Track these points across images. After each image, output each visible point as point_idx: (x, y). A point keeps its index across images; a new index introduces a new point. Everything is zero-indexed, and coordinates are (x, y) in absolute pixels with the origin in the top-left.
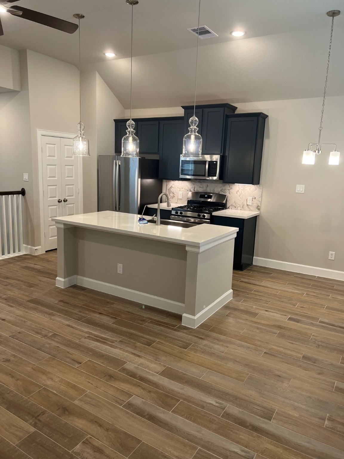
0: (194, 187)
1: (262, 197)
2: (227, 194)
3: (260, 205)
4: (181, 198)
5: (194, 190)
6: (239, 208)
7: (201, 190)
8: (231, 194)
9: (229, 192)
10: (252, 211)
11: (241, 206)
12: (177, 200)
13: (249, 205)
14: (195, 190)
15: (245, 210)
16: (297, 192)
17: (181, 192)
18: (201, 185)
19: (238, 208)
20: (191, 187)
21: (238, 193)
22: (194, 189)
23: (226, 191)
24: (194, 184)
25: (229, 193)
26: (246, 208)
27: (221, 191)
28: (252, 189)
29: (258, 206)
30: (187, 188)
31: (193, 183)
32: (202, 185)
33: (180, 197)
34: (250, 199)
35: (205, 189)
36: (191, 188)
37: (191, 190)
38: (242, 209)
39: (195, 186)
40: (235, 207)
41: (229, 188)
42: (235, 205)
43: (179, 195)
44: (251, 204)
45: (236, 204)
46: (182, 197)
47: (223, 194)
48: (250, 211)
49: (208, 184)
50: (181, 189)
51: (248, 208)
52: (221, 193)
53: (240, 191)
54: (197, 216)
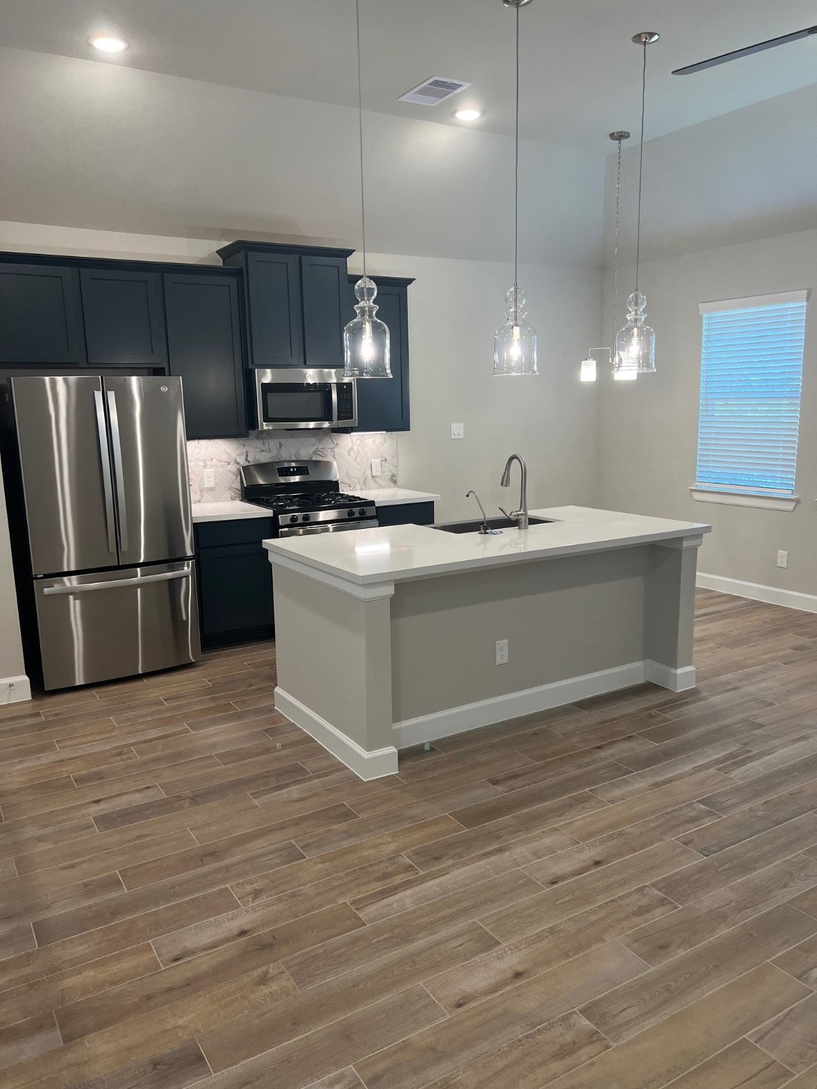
0: (244, 451)
1: (397, 454)
2: (329, 458)
3: (395, 472)
4: (212, 485)
5: (246, 460)
6: (358, 486)
7: (264, 458)
8: (337, 457)
9: (332, 454)
10: (382, 487)
11: (362, 482)
12: (199, 493)
13: (376, 477)
14: (249, 459)
15: (369, 489)
16: (453, 437)
17: (209, 471)
18: (264, 444)
19: (355, 486)
20: (238, 452)
21: (352, 453)
22: (247, 456)
23: (325, 452)
24: (244, 446)
25: (334, 456)
26: (372, 483)
27: (315, 453)
28: (377, 442)
29: (393, 476)
30: (225, 457)
31: (241, 441)
32: (267, 444)
33: (209, 483)
34: (376, 462)
35: (274, 453)
36: (238, 455)
37: (238, 460)
38: (364, 487)
39: (247, 448)
40: (350, 486)
41: (332, 446)
42: (348, 482)
43: (206, 480)
44: (379, 473)
45: (350, 478)
46: (216, 483)
47: (320, 459)
48: (378, 488)
49: (283, 441)
50: (208, 462)
51: (375, 482)
52: (314, 459)
53: (355, 448)
54: (347, 517)
